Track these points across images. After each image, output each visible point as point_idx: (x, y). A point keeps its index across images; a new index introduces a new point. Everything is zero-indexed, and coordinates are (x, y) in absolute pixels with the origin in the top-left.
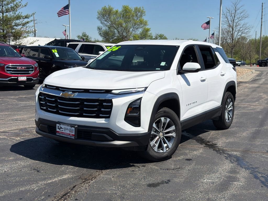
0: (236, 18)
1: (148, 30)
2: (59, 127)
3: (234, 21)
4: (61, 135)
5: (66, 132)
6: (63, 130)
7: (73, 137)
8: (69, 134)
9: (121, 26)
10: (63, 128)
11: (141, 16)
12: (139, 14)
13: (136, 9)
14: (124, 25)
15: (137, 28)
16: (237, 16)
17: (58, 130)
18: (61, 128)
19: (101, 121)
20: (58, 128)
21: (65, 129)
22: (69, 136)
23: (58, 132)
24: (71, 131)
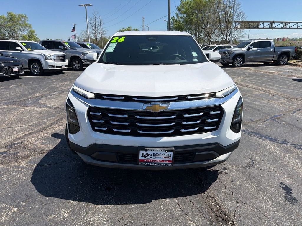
0: (97, 24)
1: (33, 32)
2: (144, 154)
3: (95, 26)
4: (149, 164)
5: (156, 159)
6: (151, 157)
7: (169, 164)
8: (163, 161)
9: (10, 28)
10: (151, 155)
11: (25, 21)
12: (23, 19)
13: (19, 15)
14: (12, 28)
15: (24, 30)
16: (97, 23)
17: (141, 158)
18: (148, 155)
19: (207, 136)
20: (143, 156)
21: (155, 155)
22: (162, 163)
23: (143, 160)
24: (167, 157)
